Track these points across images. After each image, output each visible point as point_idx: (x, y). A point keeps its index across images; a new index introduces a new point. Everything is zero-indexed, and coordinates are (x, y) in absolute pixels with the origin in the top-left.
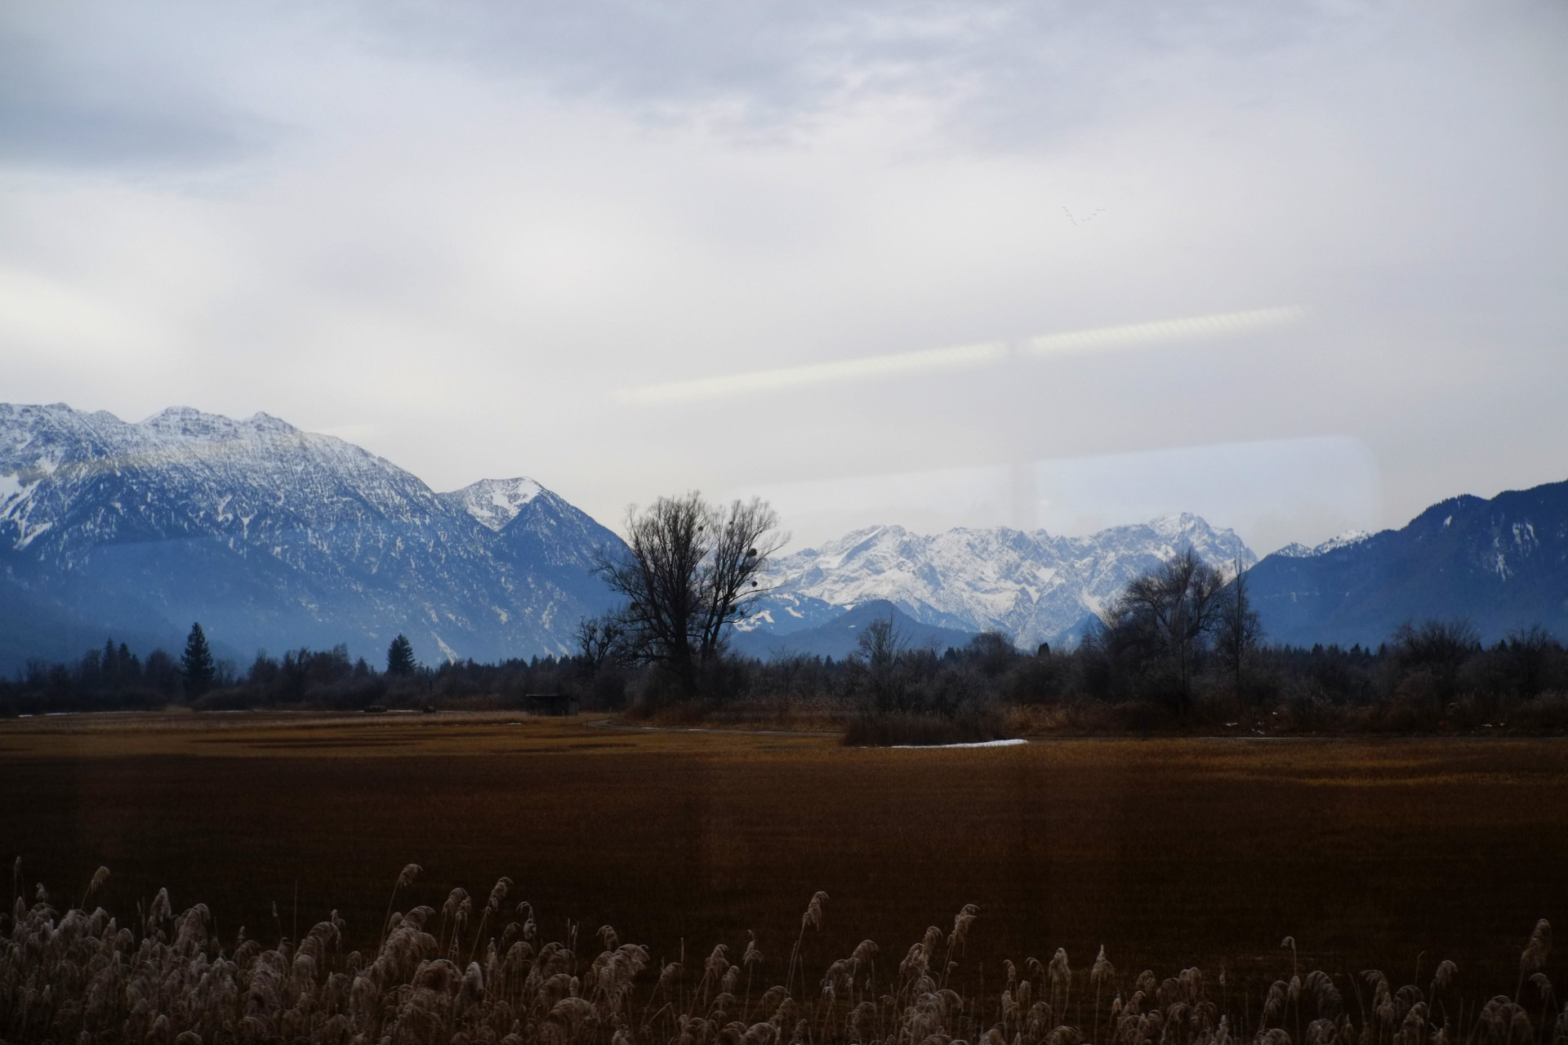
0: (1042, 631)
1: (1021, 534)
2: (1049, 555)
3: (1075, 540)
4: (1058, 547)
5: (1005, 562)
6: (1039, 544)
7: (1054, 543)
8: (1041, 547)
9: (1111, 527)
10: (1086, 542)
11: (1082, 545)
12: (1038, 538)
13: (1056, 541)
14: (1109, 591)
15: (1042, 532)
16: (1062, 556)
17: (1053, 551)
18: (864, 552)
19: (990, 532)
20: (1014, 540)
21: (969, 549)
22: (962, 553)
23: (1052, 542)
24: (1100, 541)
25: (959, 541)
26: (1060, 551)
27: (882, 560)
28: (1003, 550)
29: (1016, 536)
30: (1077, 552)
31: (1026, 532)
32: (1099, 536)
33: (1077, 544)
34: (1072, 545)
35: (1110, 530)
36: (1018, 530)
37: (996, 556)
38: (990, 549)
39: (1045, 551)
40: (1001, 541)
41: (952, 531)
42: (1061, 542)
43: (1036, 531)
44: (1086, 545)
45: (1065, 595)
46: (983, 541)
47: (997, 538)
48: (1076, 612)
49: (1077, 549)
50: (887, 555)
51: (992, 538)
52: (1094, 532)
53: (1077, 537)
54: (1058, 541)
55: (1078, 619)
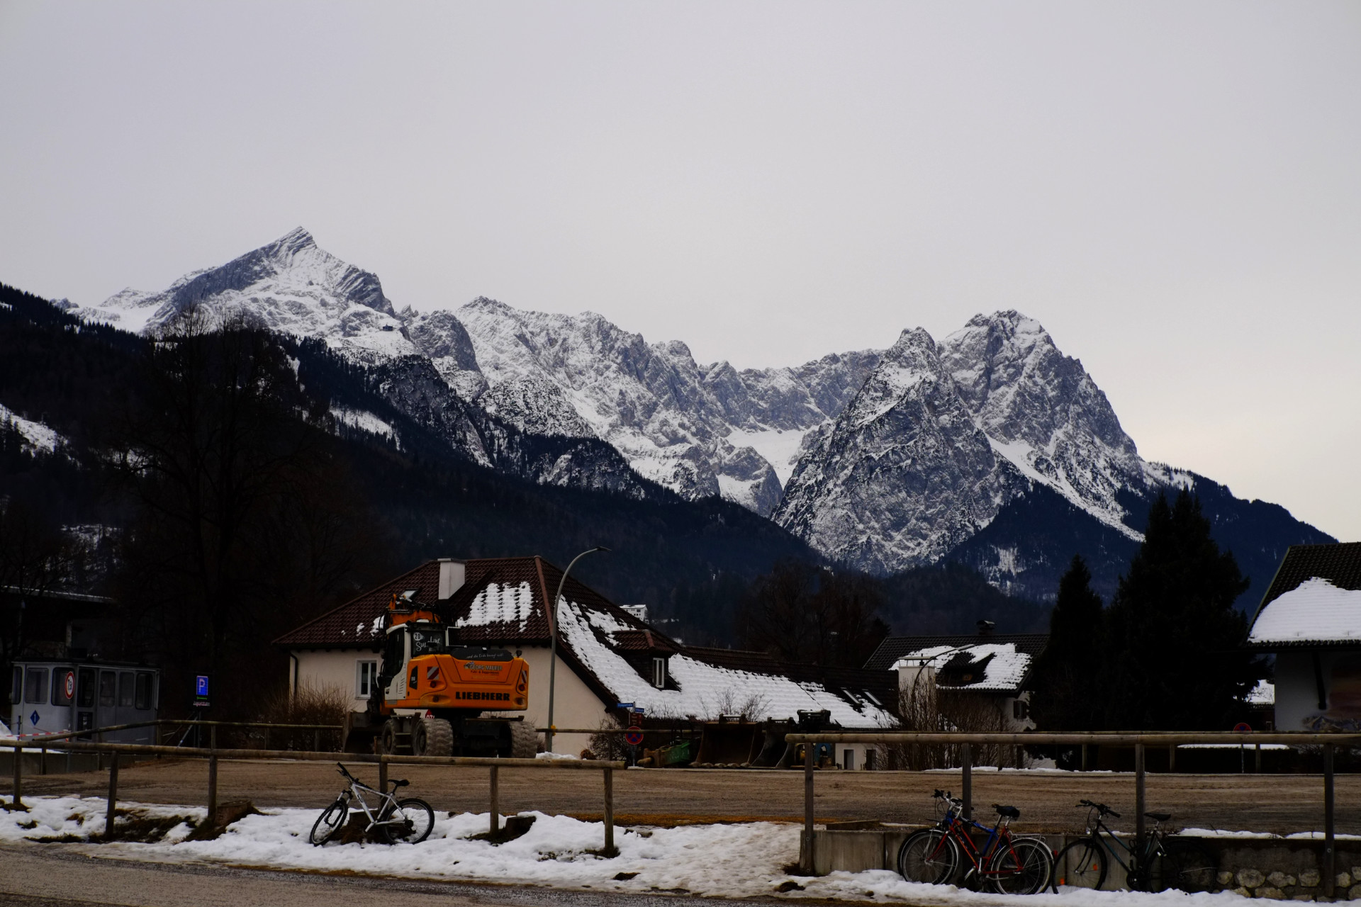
0: (876, 538)
1: (639, 342)
2: (702, 404)
3: (758, 376)
4: (715, 387)
5: (616, 396)
6: (677, 373)
7: (708, 379)
8: (684, 383)
9: (839, 353)
10: (784, 384)
11: (774, 388)
12: (675, 360)
13: (711, 374)
14: (1048, 427)
15: (680, 349)
16: (729, 410)
17: (710, 397)
18: (232, 293)
19: (568, 323)
20: (625, 353)
21: (524, 349)
22: (503, 358)
23: (702, 376)
24: (814, 383)
25: (493, 330)
26: (723, 398)
27: (289, 315)
28: (607, 368)
29: (628, 344)
30: (763, 405)
31: (650, 341)
32: (809, 370)
33: (762, 385)
34: (749, 386)
35: (834, 359)
36: (633, 331)
37: (590, 378)
38: (572, 360)
39: (694, 391)
40: (599, 346)
41: (473, 305)
42: (724, 378)
43: (667, 343)
44: (783, 390)
45: (945, 419)
46: (552, 342)
47: (587, 336)
48: (991, 477)
49: (762, 398)
50: (308, 302)
51: (574, 338)
52: (798, 363)
53: (762, 369)
54: (718, 375)
55: (997, 500)
